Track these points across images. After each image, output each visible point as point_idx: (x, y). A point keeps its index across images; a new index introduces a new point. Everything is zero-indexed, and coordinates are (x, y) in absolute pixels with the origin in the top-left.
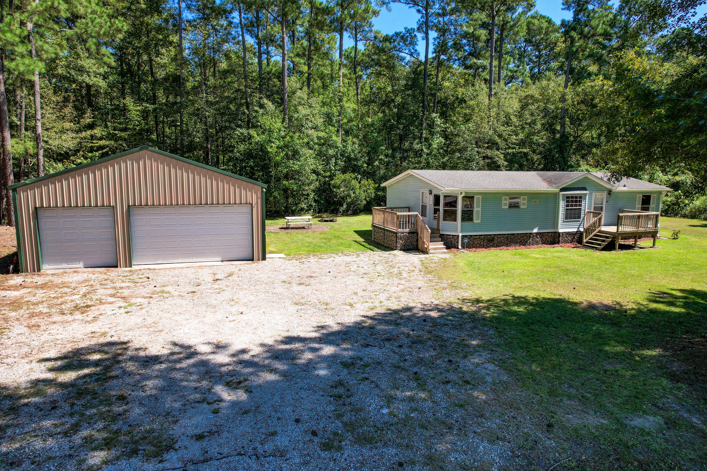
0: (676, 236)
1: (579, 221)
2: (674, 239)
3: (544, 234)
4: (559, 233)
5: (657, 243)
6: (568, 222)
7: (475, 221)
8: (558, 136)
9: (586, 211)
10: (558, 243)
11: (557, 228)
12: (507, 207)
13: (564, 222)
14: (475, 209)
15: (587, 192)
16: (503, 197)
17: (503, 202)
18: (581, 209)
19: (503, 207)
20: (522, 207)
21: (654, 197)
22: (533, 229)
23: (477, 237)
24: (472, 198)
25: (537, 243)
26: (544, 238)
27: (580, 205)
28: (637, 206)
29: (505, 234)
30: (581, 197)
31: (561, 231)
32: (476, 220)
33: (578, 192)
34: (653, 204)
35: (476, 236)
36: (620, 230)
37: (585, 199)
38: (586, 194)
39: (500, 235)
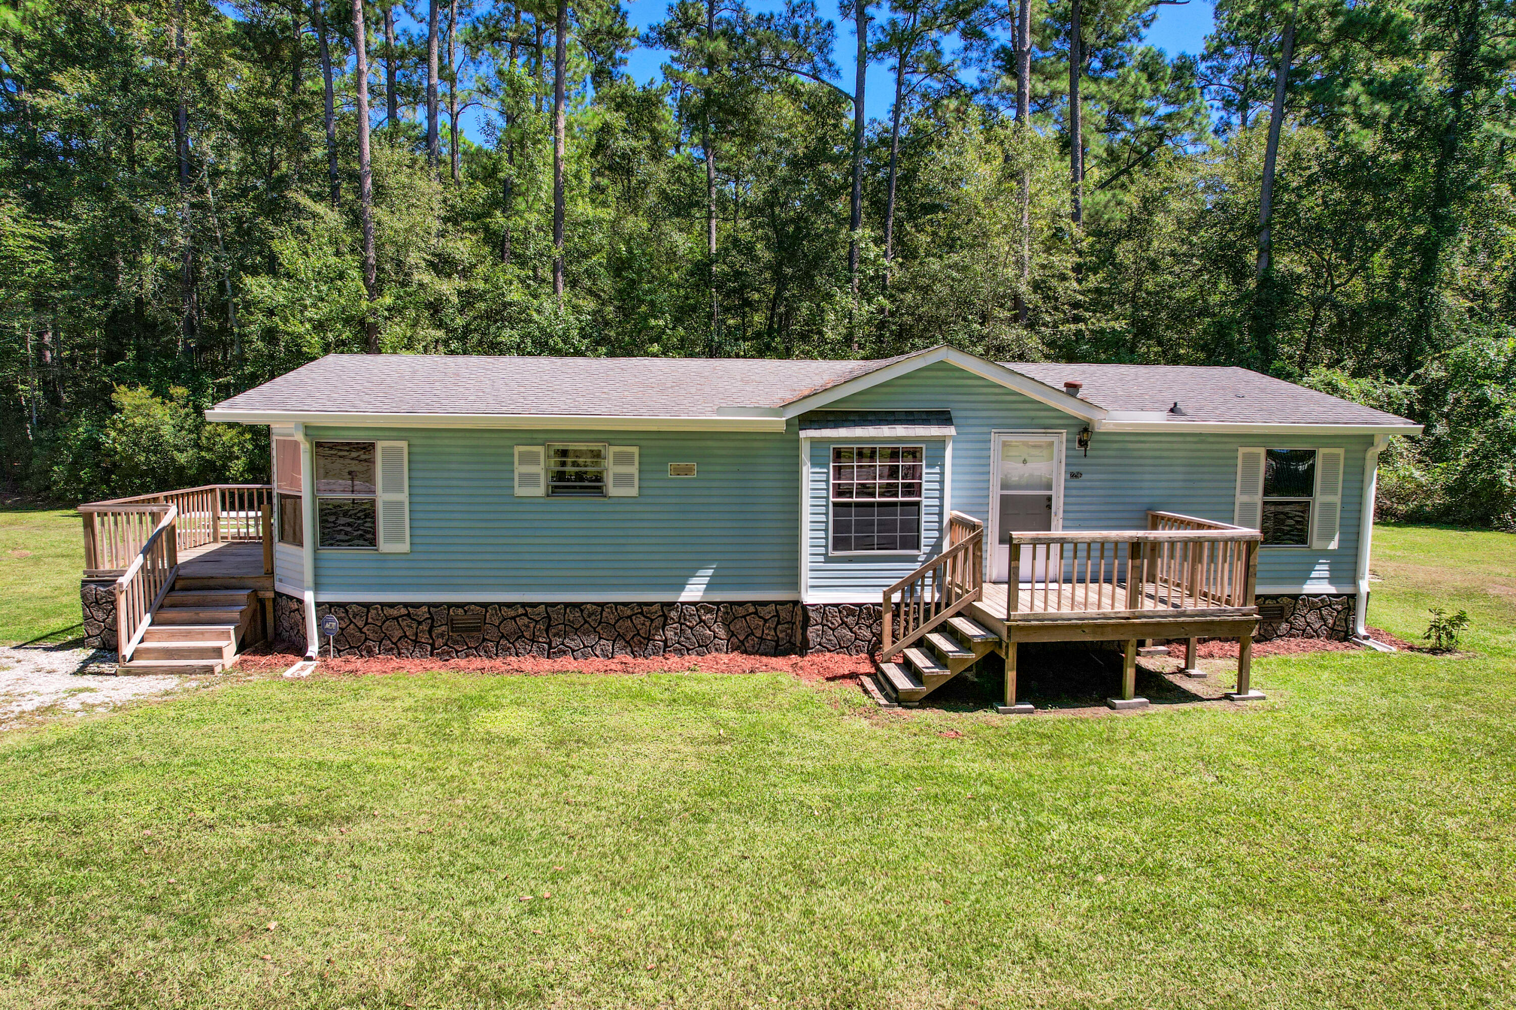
0: (1444, 641)
1: (913, 559)
2: (1434, 651)
3: (741, 611)
4: (804, 607)
5: (1255, 673)
6: (850, 560)
7: (384, 546)
8: (1251, 284)
9: (949, 513)
10: (803, 649)
11: (794, 583)
12: (540, 491)
13: (828, 560)
14: (383, 497)
15: (951, 431)
16: (518, 449)
17: (520, 469)
18: (918, 504)
19: (520, 491)
20: (613, 491)
21: (1331, 460)
22: (681, 587)
23: (394, 612)
24: (369, 447)
25: (703, 646)
26: (738, 625)
27: (913, 489)
28: (1241, 498)
29: (534, 605)
30: (914, 454)
31: (810, 597)
32: (388, 540)
33: (900, 431)
34: (1329, 489)
35: (392, 605)
36: (1023, 608)
37: (937, 460)
38: (941, 442)
39: (510, 605)
